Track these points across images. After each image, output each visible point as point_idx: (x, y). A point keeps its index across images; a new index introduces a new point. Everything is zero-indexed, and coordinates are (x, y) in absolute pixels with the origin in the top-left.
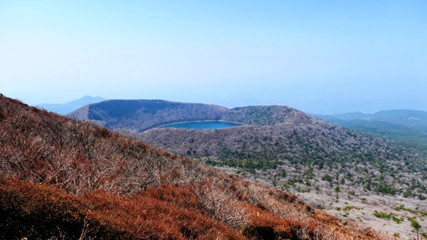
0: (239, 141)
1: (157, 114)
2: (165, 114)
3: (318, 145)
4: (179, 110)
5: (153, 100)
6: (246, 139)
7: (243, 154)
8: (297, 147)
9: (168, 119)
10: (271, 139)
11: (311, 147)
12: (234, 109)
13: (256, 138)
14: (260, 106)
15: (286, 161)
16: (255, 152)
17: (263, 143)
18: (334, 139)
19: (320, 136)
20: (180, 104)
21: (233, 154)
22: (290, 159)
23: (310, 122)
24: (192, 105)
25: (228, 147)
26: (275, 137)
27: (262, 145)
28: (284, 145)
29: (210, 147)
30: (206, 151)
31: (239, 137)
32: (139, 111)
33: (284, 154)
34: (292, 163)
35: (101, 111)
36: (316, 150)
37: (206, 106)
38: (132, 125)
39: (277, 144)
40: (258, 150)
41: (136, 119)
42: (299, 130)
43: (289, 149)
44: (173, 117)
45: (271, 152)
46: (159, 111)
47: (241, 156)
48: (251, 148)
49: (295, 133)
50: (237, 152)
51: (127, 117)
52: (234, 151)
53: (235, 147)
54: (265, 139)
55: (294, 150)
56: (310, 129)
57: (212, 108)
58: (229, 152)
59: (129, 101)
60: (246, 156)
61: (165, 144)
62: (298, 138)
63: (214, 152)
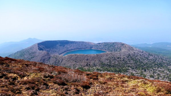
0: (107, 59)
1: (65, 47)
2: (68, 46)
3: (140, 60)
4: (74, 44)
5: (63, 40)
6: (110, 58)
7: (110, 65)
8: (132, 62)
9: (70, 49)
10: (121, 58)
11: (137, 61)
12: (98, 44)
13: (114, 58)
14: (109, 43)
15: (129, 68)
16: (115, 64)
17: (118, 60)
18: (145, 57)
19: (139, 56)
20: (74, 42)
21: (106, 65)
22: (131, 67)
23: (133, 50)
24: (80, 42)
25: (103, 62)
26: (122, 57)
27: (117, 61)
28: (127, 61)
29: (96, 62)
30: (94, 64)
31: (107, 58)
32: (57, 45)
33: (128, 65)
34: (132, 69)
35: (42, 46)
36: (139, 62)
37: (86, 43)
38: (55, 51)
39: (123, 60)
40: (116, 63)
41: (57, 49)
42: (130, 53)
43: (129, 63)
44: (72, 48)
45: (122, 64)
46: (66, 45)
47: (110, 66)
48: (113, 62)
49: (129, 55)
50: (108, 64)
51: (53, 48)
52: (106, 64)
53: (106, 62)
54: (118, 58)
55: (131, 63)
56: (134, 53)
57: (88, 43)
58: (104, 64)
59: (53, 41)
60: (112, 66)
61: (76, 61)
62: (131, 57)
63: (98, 64)
